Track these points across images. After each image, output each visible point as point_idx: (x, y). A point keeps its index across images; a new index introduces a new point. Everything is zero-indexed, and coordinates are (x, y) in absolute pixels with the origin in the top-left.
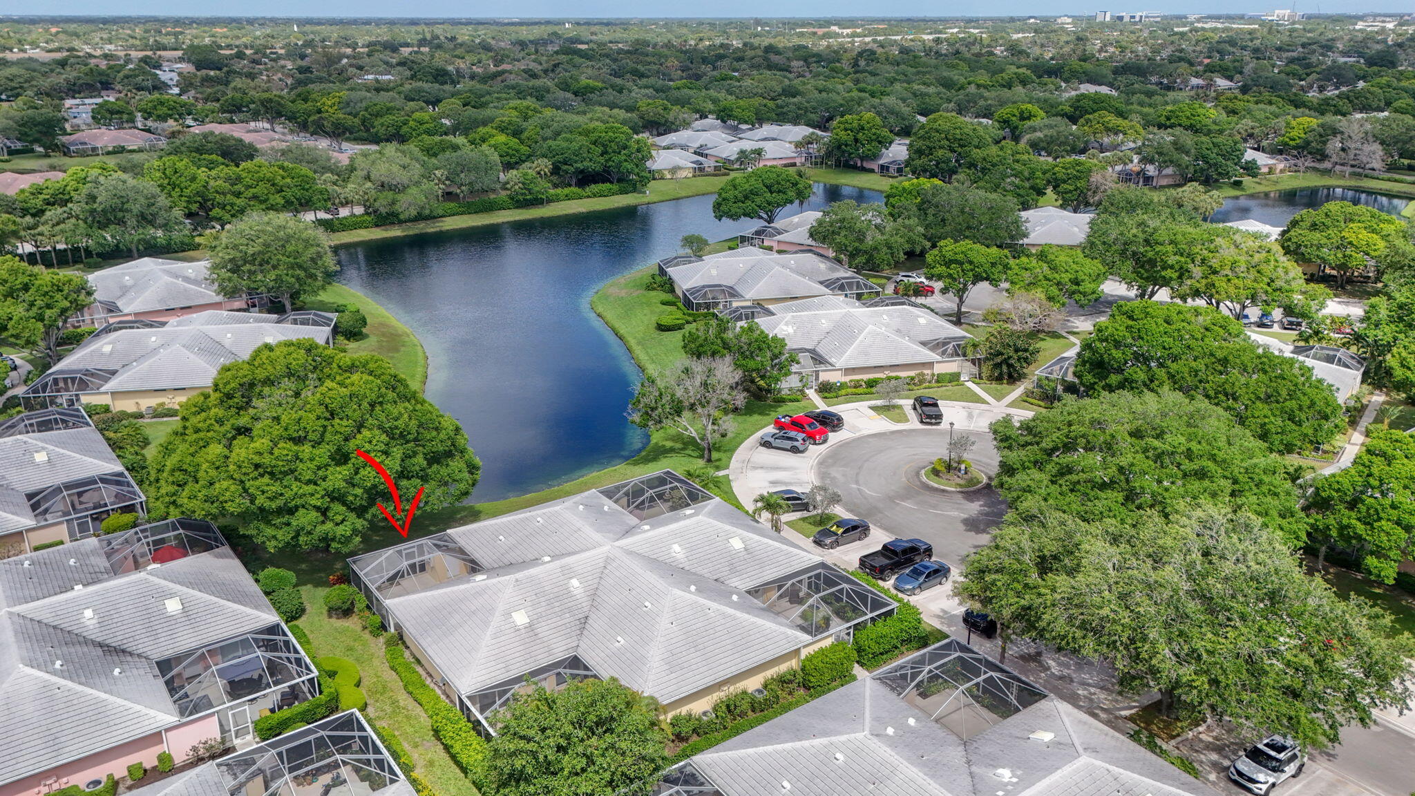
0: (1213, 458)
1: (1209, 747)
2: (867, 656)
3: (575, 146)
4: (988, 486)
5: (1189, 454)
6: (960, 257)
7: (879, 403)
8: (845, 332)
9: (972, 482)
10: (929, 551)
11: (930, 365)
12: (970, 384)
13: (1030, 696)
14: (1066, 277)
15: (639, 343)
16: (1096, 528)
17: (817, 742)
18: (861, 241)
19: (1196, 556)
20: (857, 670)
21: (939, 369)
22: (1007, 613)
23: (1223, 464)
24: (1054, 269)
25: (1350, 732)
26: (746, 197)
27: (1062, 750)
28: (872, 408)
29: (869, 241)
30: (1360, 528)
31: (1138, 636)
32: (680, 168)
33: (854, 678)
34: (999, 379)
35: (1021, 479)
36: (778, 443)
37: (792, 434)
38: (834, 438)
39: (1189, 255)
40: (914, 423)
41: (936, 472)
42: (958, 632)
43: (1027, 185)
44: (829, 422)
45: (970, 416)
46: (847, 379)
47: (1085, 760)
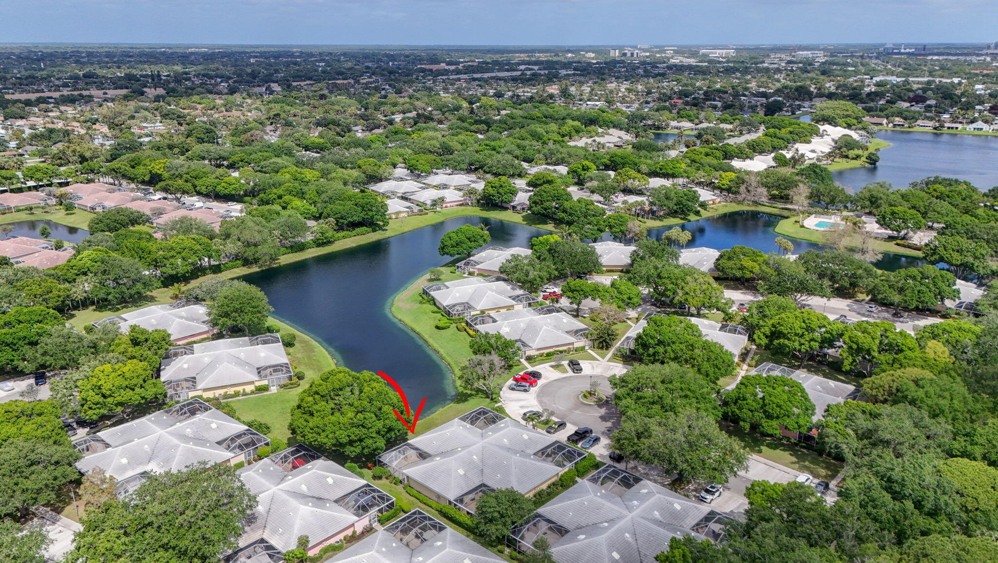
0: (689, 390)
1: (693, 490)
2: (581, 474)
3: (348, 208)
4: (607, 401)
5: (681, 389)
6: (578, 288)
7: (553, 363)
8: (532, 329)
9: (600, 400)
10: (591, 431)
11: (573, 344)
12: (589, 351)
13: (637, 480)
14: (625, 297)
15: (430, 337)
16: (652, 420)
17: (578, 500)
18: (527, 276)
19: (686, 429)
20: (577, 479)
21: (576, 345)
22: (628, 453)
23: (693, 392)
24: (620, 293)
25: (732, 479)
26: (457, 244)
27: (650, 494)
28: (552, 366)
29: (531, 276)
30: (737, 412)
31: (671, 456)
32: (400, 212)
33: (577, 482)
34: (602, 348)
35: (624, 402)
36: (518, 388)
37: (524, 384)
38: (540, 382)
39: (676, 284)
40: (570, 373)
41: (585, 396)
42: (609, 462)
43: (596, 228)
44: (536, 376)
45: (593, 368)
46: (537, 353)
47: (658, 495)
